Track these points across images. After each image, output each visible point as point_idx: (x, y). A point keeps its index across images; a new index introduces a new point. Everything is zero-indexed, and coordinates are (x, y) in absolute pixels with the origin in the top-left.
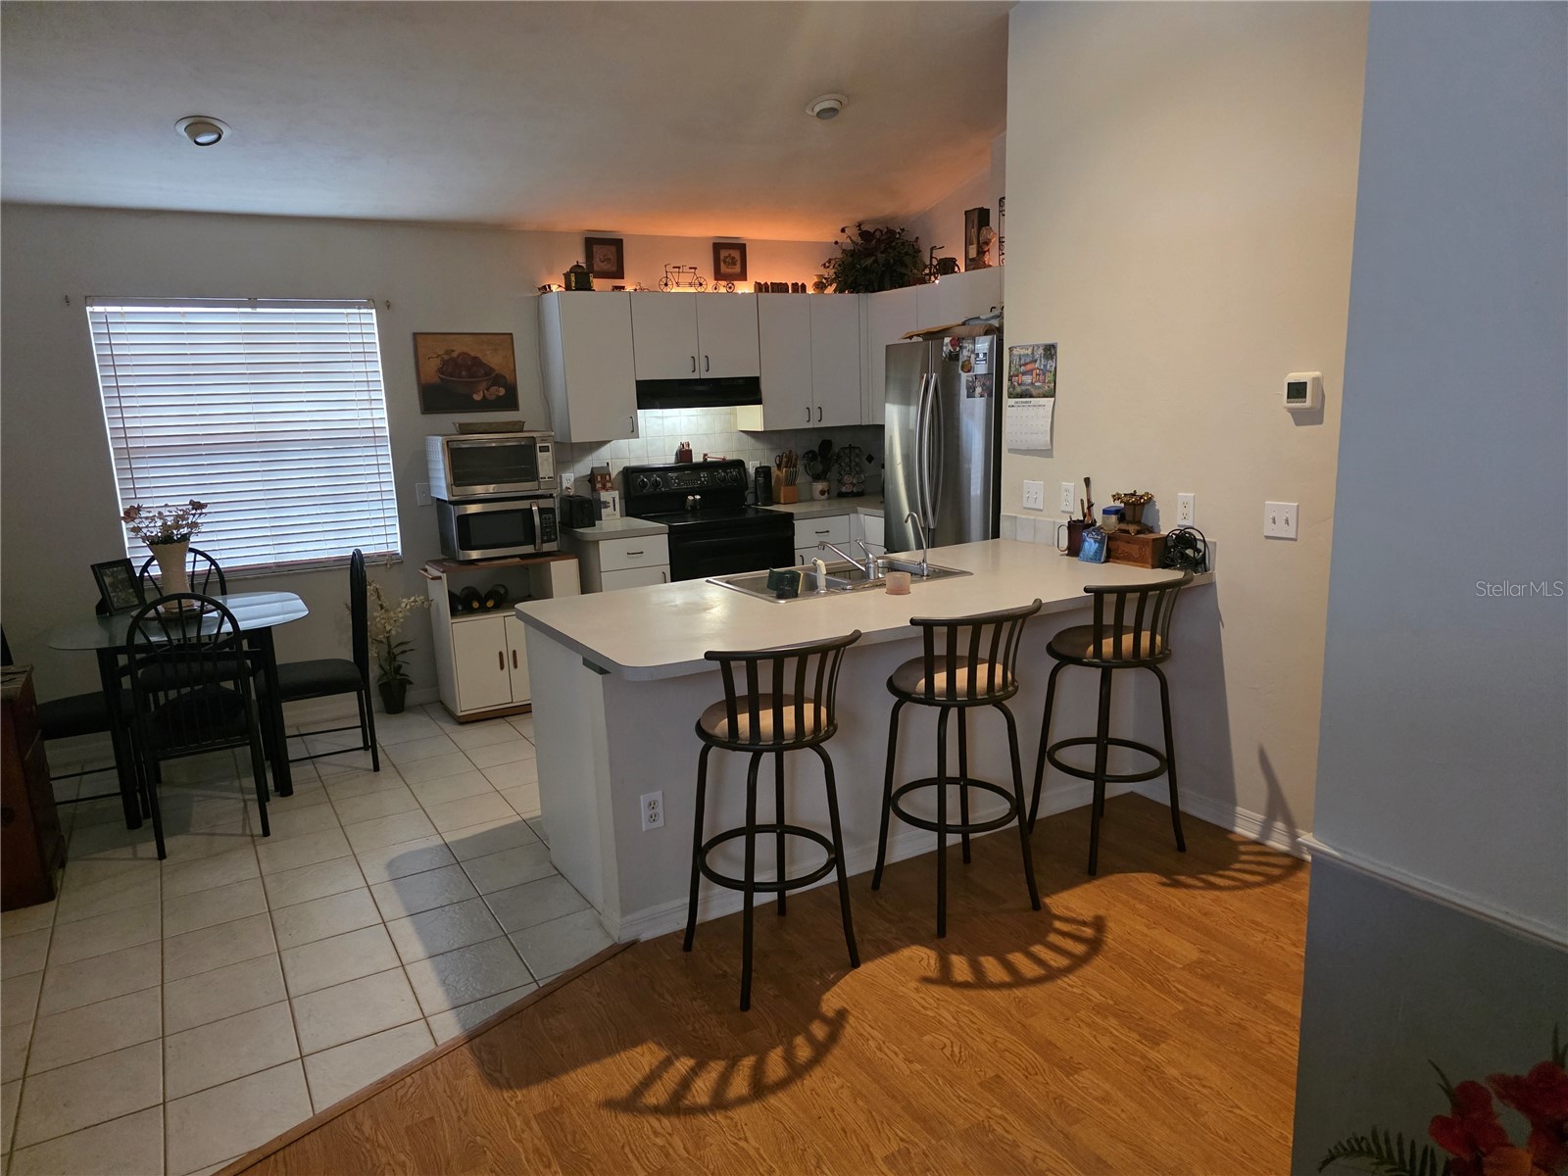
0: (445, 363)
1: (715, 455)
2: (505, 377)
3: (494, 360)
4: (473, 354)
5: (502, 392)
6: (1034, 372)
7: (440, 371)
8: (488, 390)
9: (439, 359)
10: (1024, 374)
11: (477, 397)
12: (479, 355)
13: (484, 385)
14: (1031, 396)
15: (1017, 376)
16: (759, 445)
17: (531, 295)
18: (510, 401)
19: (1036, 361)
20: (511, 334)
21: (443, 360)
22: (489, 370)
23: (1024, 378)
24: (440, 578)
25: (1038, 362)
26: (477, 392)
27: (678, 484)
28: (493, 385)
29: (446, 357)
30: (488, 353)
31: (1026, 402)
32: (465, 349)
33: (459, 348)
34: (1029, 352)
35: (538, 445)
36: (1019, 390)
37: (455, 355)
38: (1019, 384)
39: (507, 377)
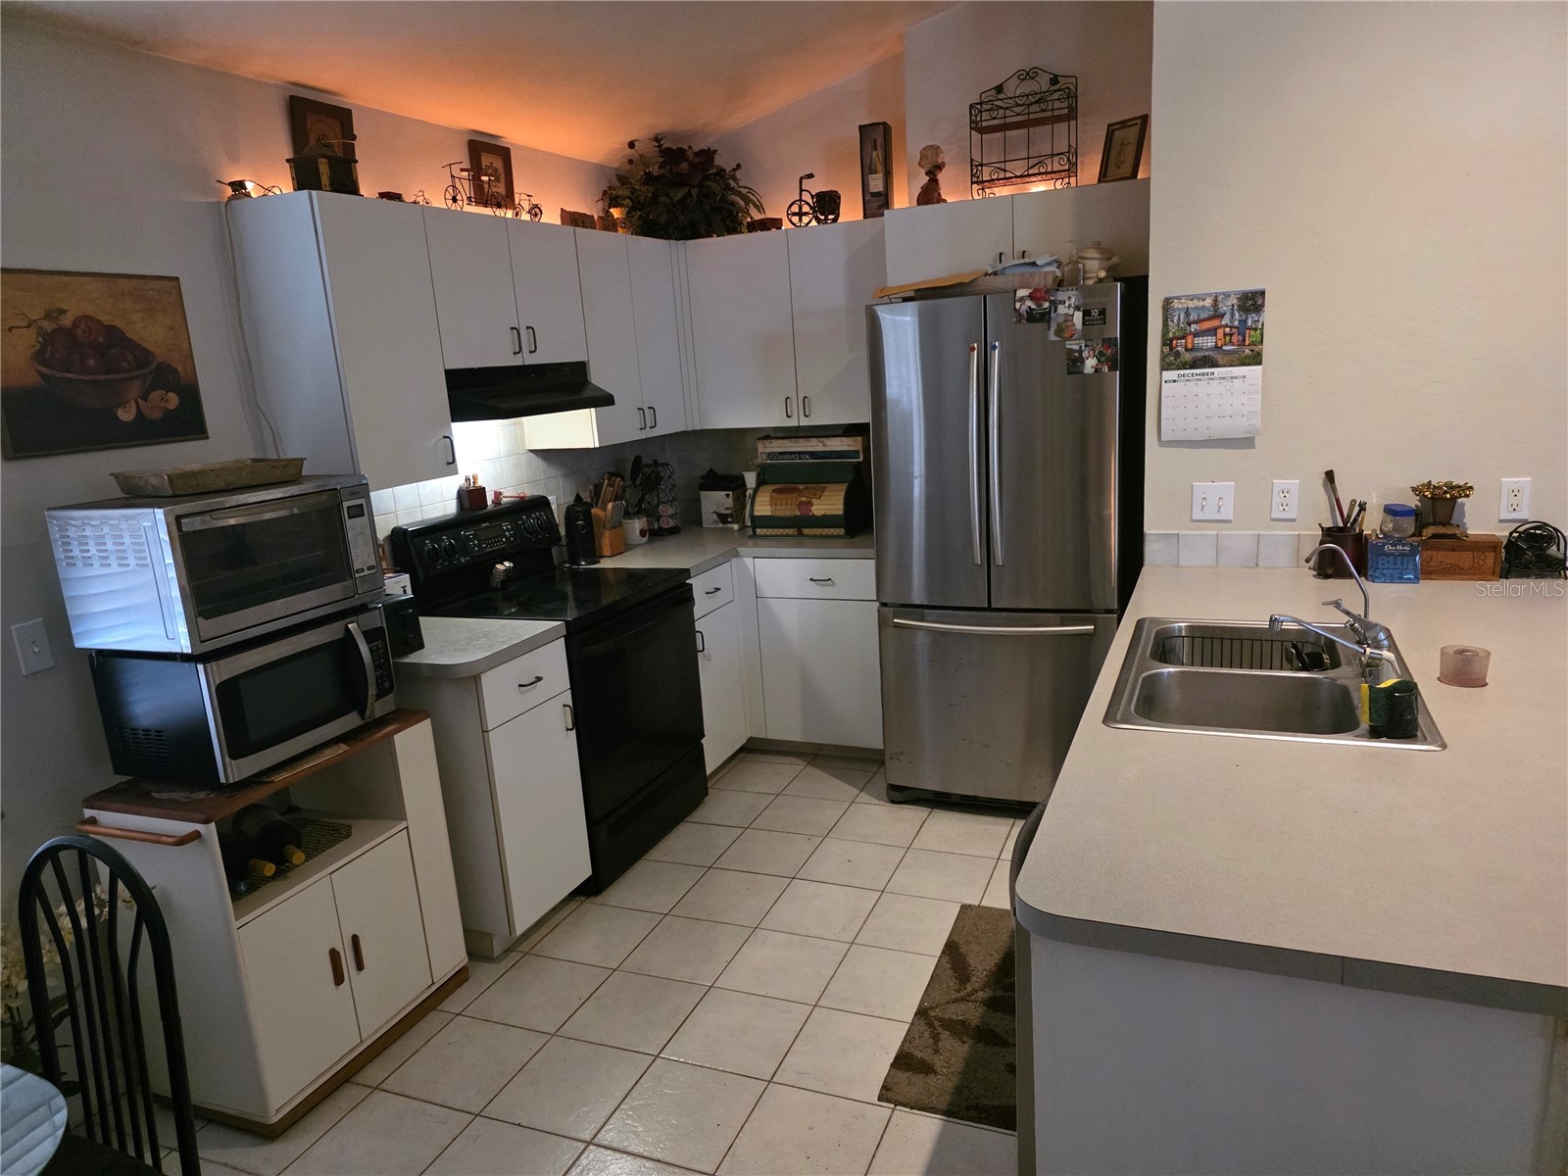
0: (48, 339)
1: (510, 494)
2: (176, 371)
3: (149, 332)
4: (106, 319)
5: (173, 401)
6: (1220, 332)
7: (38, 357)
8: (145, 398)
9: (33, 329)
10: (1196, 335)
11: (126, 415)
12: (119, 323)
13: (135, 389)
14: (1215, 365)
15: (1183, 338)
16: (553, 472)
17: (205, 200)
18: (188, 422)
19: (1222, 316)
20: (177, 279)
21: (41, 333)
22: (143, 356)
23: (1199, 341)
24: (196, 835)
25: (1228, 316)
26: (123, 404)
27: (479, 546)
28: (153, 388)
29: (48, 326)
30: (136, 317)
31: (1203, 374)
32: (89, 310)
33: (75, 307)
34: (1208, 302)
35: (346, 504)
36: (1188, 357)
37: (67, 321)
38: (1187, 350)
39: (180, 368)
